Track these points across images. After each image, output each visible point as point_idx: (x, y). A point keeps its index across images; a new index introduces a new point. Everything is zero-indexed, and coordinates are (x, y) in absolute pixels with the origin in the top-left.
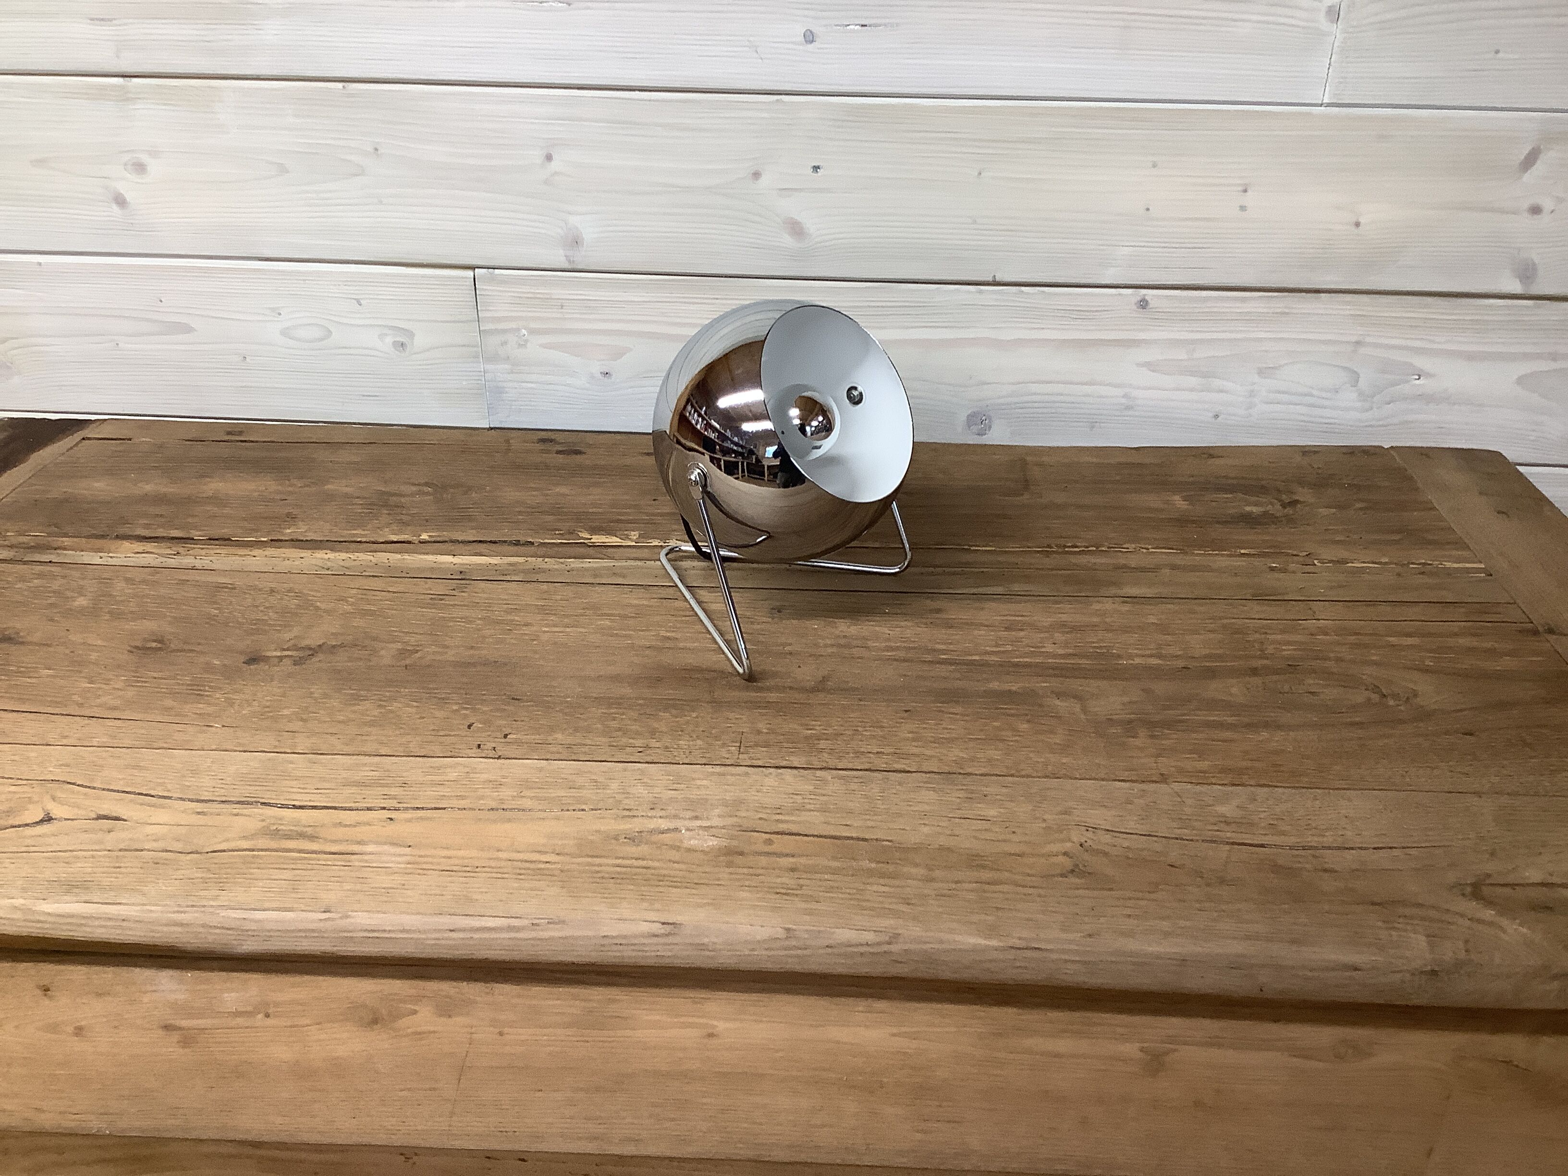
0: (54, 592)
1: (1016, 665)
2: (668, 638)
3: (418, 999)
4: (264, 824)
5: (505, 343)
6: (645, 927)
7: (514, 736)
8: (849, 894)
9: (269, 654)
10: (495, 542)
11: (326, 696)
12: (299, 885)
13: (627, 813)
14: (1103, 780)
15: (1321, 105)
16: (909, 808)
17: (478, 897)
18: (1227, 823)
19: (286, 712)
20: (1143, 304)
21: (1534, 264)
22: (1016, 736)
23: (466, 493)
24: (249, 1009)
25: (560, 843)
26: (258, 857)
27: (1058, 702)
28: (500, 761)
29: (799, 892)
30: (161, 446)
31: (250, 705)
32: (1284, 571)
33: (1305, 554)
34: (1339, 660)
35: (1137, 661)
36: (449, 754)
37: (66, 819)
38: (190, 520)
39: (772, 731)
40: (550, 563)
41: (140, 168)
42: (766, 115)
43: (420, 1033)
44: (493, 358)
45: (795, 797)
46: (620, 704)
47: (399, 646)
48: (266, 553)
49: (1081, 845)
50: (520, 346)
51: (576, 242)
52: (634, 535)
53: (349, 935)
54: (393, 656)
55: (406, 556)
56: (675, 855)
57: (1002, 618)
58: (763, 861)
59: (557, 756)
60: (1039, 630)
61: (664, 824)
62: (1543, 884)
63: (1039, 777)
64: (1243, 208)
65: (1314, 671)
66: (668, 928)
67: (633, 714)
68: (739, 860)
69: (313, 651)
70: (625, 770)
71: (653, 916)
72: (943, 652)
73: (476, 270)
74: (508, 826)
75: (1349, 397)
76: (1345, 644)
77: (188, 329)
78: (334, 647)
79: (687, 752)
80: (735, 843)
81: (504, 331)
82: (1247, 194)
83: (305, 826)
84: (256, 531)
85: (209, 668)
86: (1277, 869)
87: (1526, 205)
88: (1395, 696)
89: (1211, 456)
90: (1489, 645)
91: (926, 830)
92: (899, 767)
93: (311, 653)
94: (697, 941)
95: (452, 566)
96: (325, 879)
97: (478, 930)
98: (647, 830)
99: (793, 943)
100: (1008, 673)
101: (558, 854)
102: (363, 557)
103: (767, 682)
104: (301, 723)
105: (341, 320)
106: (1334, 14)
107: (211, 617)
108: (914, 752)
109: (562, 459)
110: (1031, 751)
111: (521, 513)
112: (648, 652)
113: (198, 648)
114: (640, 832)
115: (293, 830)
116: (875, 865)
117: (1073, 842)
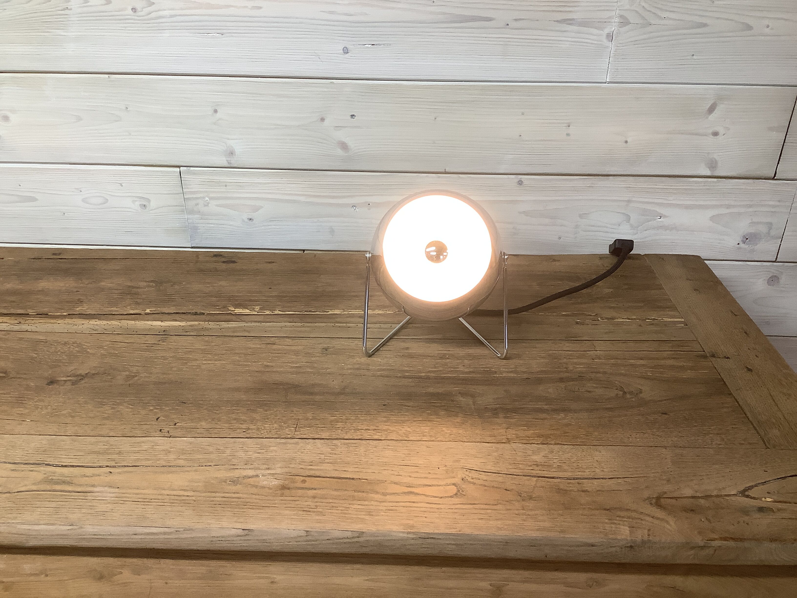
1: (443, 378)
2: (268, 366)
3: (122, 566)
4: (45, 476)
5: (197, 204)
6: (234, 532)
7: (180, 424)
8: (341, 510)
9: (59, 379)
10: (184, 313)
11: (86, 403)
12: (59, 510)
13: (232, 467)
14: (478, 442)
15: (605, 83)
16: (379, 461)
17: (150, 516)
18: (537, 465)
19: (64, 412)
20: (520, 183)
21: (716, 161)
22: (437, 418)
23: (172, 286)
24: (37, 572)
25: (196, 484)
26: (40, 495)
27: (461, 399)
28: (171, 439)
29: (315, 510)
30: (18, 262)
31: (47, 409)
32: (583, 324)
33: (595, 314)
34: (605, 373)
35: (504, 375)
36: (145, 435)
38: (28, 304)
39: (314, 418)
40: (212, 325)
41: (6, 118)
42: (325, 90)
43: (124, 583)
44: (191, 212)
45: (320, 455)
46: (238, 404)
47: (127, 373)
48: (65, 322)
49: (463, 480)
50: (205, 206)
51: (232, 153)
52: (257, 308)
53: (83, 537)
54: (124, 379)
55: (137, 323)
56: (254, 490)
57: (439, 352)
58: (300, 492)
59: (201, 436)
60: (458, 358)
61: (251, 473)
62: (692, 497)
63: (446, 441)
64: (568, 135)
65: (591, 379)
66: (245, 532)
67: (244, 410)
68: (287, 492)
69: (82, 377)
70: (235, 442)
71: (238, 525)
72: (407, 371)
73: (181, 168)
74: (170, 476)
75: (626, 227)
76: (609, 364)
77: (34, 199)
78: (94, 374)
79: (268, 431)
80: (287, 482)
81: (197, 198)
82: (570, 127)
83: (66, 477)
84: (62, 309)
85: (28, 388)
86: (559, 491)
87: (711, 131)
88: (631, 393)
89: (554, 260)
90: (681, 364)
91: (385, 473)
92: (376, 437)
93: (82, 378)
94: (261, 538)
95: (160, 327)
96: (73, 507)
97: (148, 534)
98: (241, 476)
99: (310, 538)
100: (438, 383)
101: (194, 491)
102: (115, 323)
103: (316, 390)
104: (71, 418)
105: (112, 194)
106: (610, 37)
107: (32, 358)
108: (384, 428)
109: (224, 266)
110: (444, 427)
111: (199, 297)
112: (256, 374)
113: (24, 376)
114: (238, 478)
115: (61, 480)
116: (356, 494)
117: (459, 478)
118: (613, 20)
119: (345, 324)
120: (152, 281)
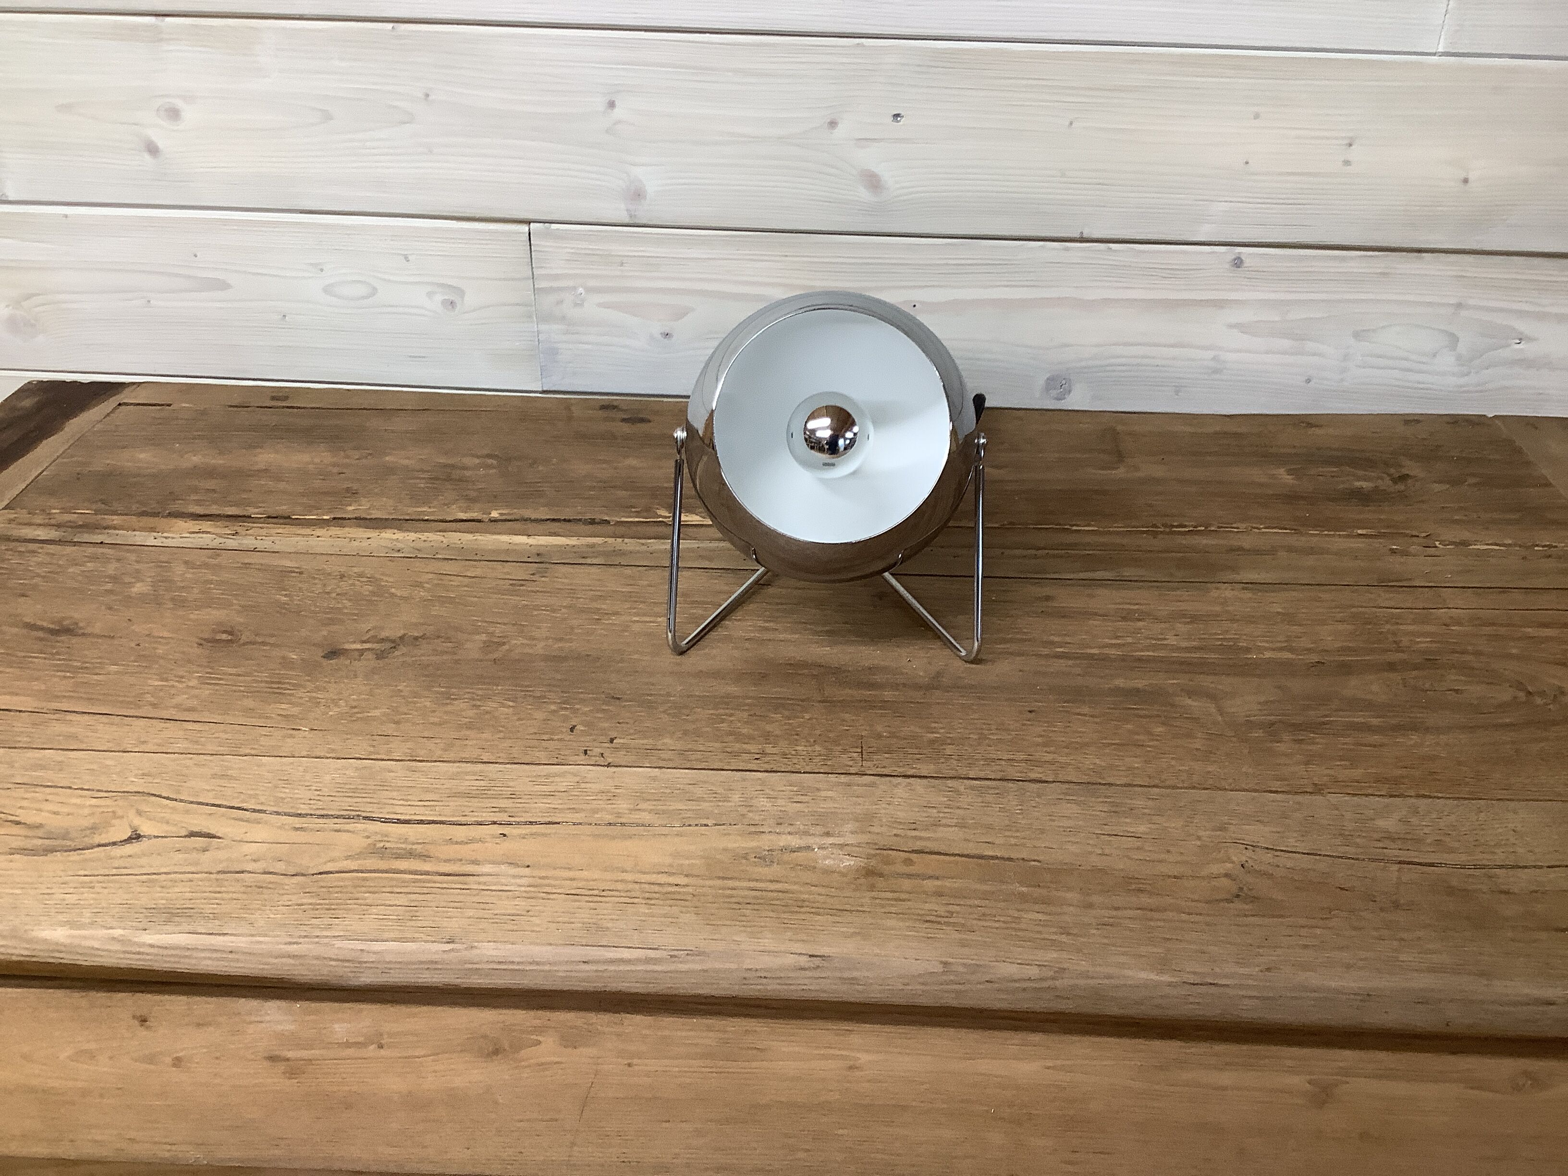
0: (110, 577)
1: (1139, 659)
3: (540, 1030)
4: (369, 841)
5: (561, 302)
6: (791, 960)
7: (622, 741)
8: (1003, 922)
9: (347, 646)
10: (569, 521)
11: (416, 695)
12: (416, 911)
13: (753, 829)
14: (1254, 791)
16: (1051, 823)
17: (610, 925)
18: (1393, 840)
19: (376, 713)
20: (1238, 262)
22: (1152, 740)
23: (531, 465)
24: (361, 1039)
25: (687, 862)
26: (368, 879)
27: (1189, 702)
28: (612, 769)
30: (204, 413)
31: (337, 705)
32: (1405, 553)
33: (1424, 535)
34: (1478, 653)
35: (1268, 655)
36: (555, 761)
37: (155, 837)
38: (244, 496)
39: (892, 735)
40: (630, 544)
41: (174, 114)
42: (844, 60)
43: (542, 1064)
44: (547, 318)
45: (930, 810)
46: (727, 704)
47: (484, 637)
48: (330, 533)
49: (1243, 866)
50: (576, 305)
51: (637, 195)
53: (475, 966)
54: (480, 649)
55: (478, 537)
56: (810, 877)
57: (1118, 606)
58: (907, 884)
59: (669, 764)
60: (1157, 619)
61: (795, 841)
63: (1186, 788)
64: (1347, 163)
65: (1453, 666)
66: (817, 961)
67: (743, 715)
68: (880, 882)
69: (395, 643)
70: (744, 780)
71: (798, 947)
72: (1059, 644)
73: (531, 224)
74: (628, 843)
75: (1447, 361)
76: (1482, 635)
77: (224, 286)
78: (416, 638)
79: (807, 759)
80: (873, 862)
81: (560, 290)
82: (1352, 148)
83: (413, 844)
84: (317, 507)
85: (286, 663)
86: (1451, 891)
88: (1542, 694)
89: (1310, 425)
91: (1073, 848)
92: (1033, 776)
93: (393, 645)
94: (847, 975)
96: (445, 904)
97: (612, 961)
98: (777, 848)
99: (950, 977)
100: (1132, 669)
101: (687, 876)
102: (434, 538)
103: (878, 678)
104: (393, 725)
105: (386, 277)
107: (280, 605)
108: (1047, 759)
109: (626, 428)
110: (1173, 758)
111: (592, 488)
112: (747, 645)
113: (272, 640)
114: (770, 850)
115: (402, 849)
116: (1026, 889)
117: (1233, 862)
120: (489, 456)
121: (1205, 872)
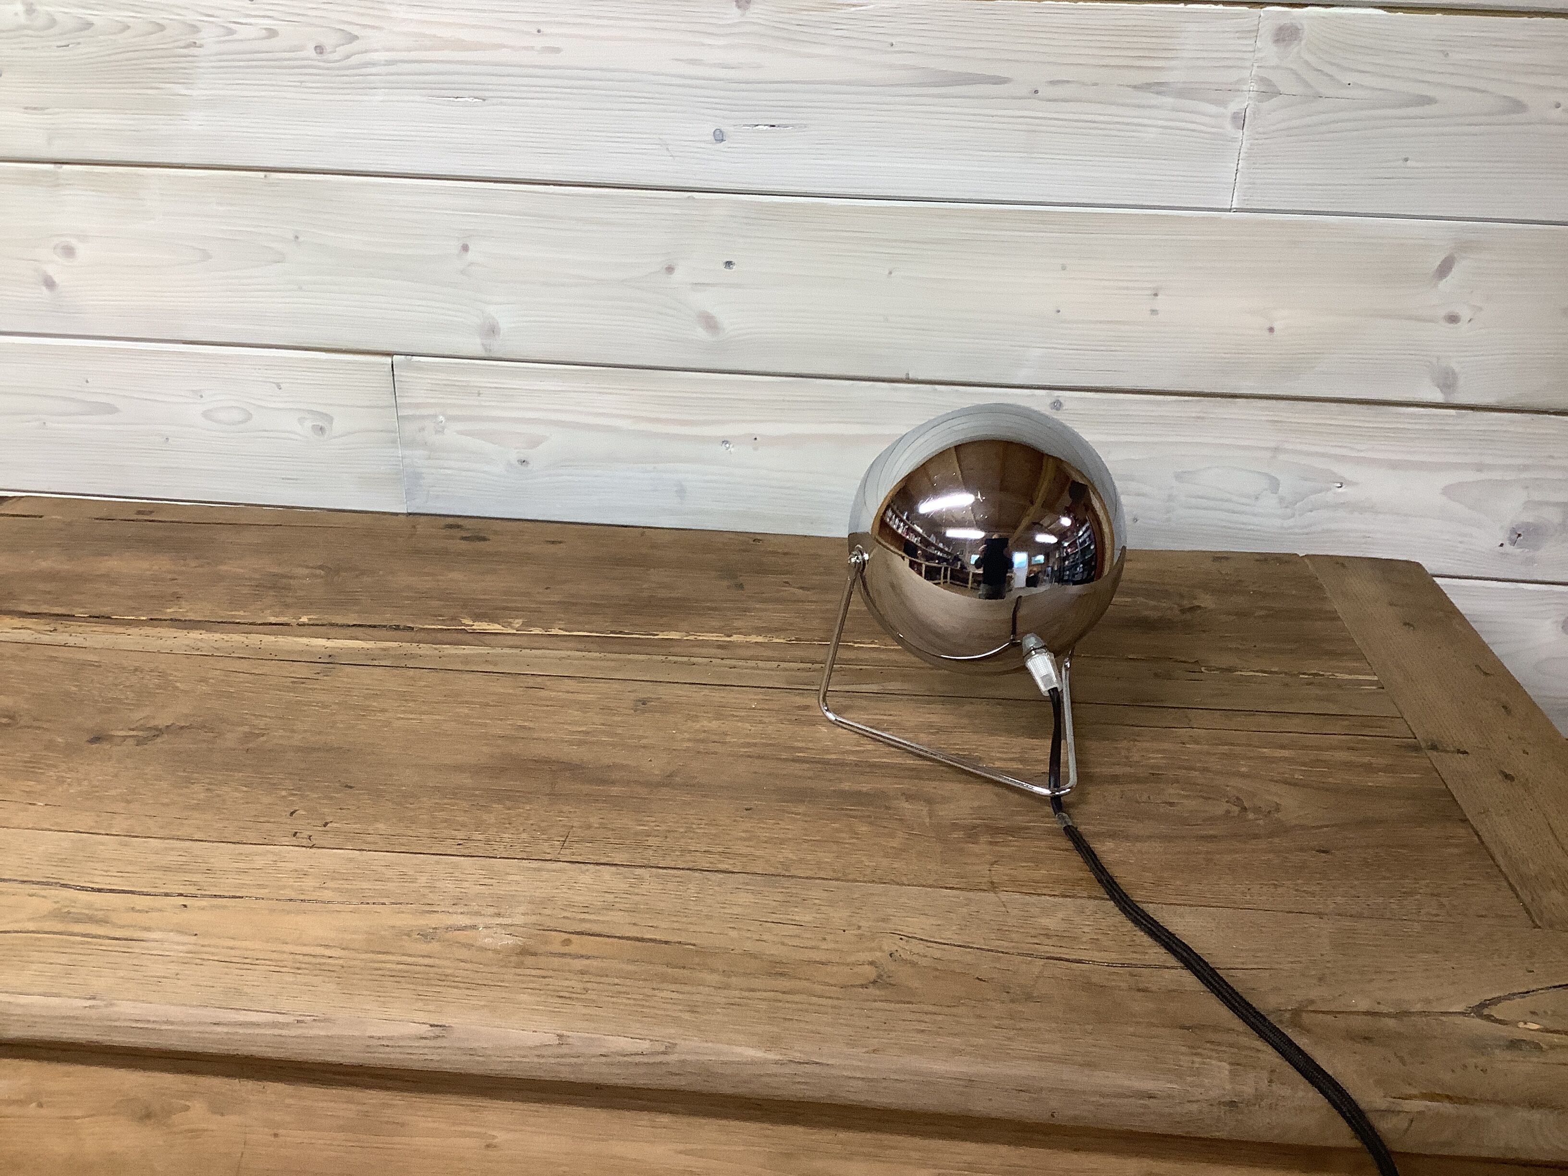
1: (873, 765)
2: (524, 727)
3: (190, 1095)
4: (56, 906)
5: (422, 429)
8: (634, 999)
9: (113, 733)
10: (375, 627)
11: (159, 778)
12: (73, 969)
13: (428, 908)
14: (930, 886)
15: (1230, 210)
16: (722, 910)
17: (249, 991)
18: (1048, 936)
19: (113, 792)
20: (1057, 405)
21: (1454, 373)
22: (853, 838)
23: (357, 577)
24: (22, 1097)
25: (349, 937)
26: (39, 939)
27: (906, 805)
28: (313, 850)
29: (583, 996)
30: (70, 524)
31: (80, 785)
32: (1169, 677)
33: (1193, 659)
34: (1205, 770)
35: (997, 764)
36: (263, 841)
38: (75, 597)
39: (603, 826)
40: (425, 649)
41: (69, 251)
42: (678, 212)
43: (192, 1131)
44: (410, 444)
45: (606, 895)
47: (246, 729)
48: (141, 632)
49: (891, 955)
50: (437, 432)
51: (492, 331)
52: (517, 623)
54: (237, 739)
55: (280, 638)
56: (464, 953)
58: (556, 962)
59: (373, 847)
61: (463, 921)
62: (1367, 1013)
63: (865, 882)
64: (1154, 312)
65: (1177, 781)
66: (437, 1031)
67: (465, 805)
68: (529, 960)
69: (158, 732)
71: (421, 1017)
72: (801, 749)
73: (395, 357)
75: (1269, 503)
76: (1215, 754)
77: (111, 409)
78: (182, 728)
79: (508, 846)
80: (531, 942)
81: (423, 417)
82: (1159, 297)
83: (97, 910)
84: (139, 609)
85: (51, 746)
86: (1088, 986)
87: (1443, 312)
88: (1257, 810)
90: (1366, 760)
91: (733, 934)
92: (722, 866)
94: (466, 1045)
95: (323, 649)
96: (101, 965)
97: (242, 1024)
98: (443, 926)
99: (564, 1050)
100: (862, 773)
101: (343, 949)
102: (237, 638)
103: (615, 775)
104: (124, 804)
105: (263, 403)
106: (1240, 120)
107: (68, 694)
109: (464, 545)
110: (865, 855)
111: (408, 598)
112: (500, 742)
113: (47, 725)
114: (436, 928)
115: (84, 914)
116: (670, 970)
117: (884, 952)
118: (1245, 88)
119: (686, 659)
120: (321, 567)
121: (851, 959)
